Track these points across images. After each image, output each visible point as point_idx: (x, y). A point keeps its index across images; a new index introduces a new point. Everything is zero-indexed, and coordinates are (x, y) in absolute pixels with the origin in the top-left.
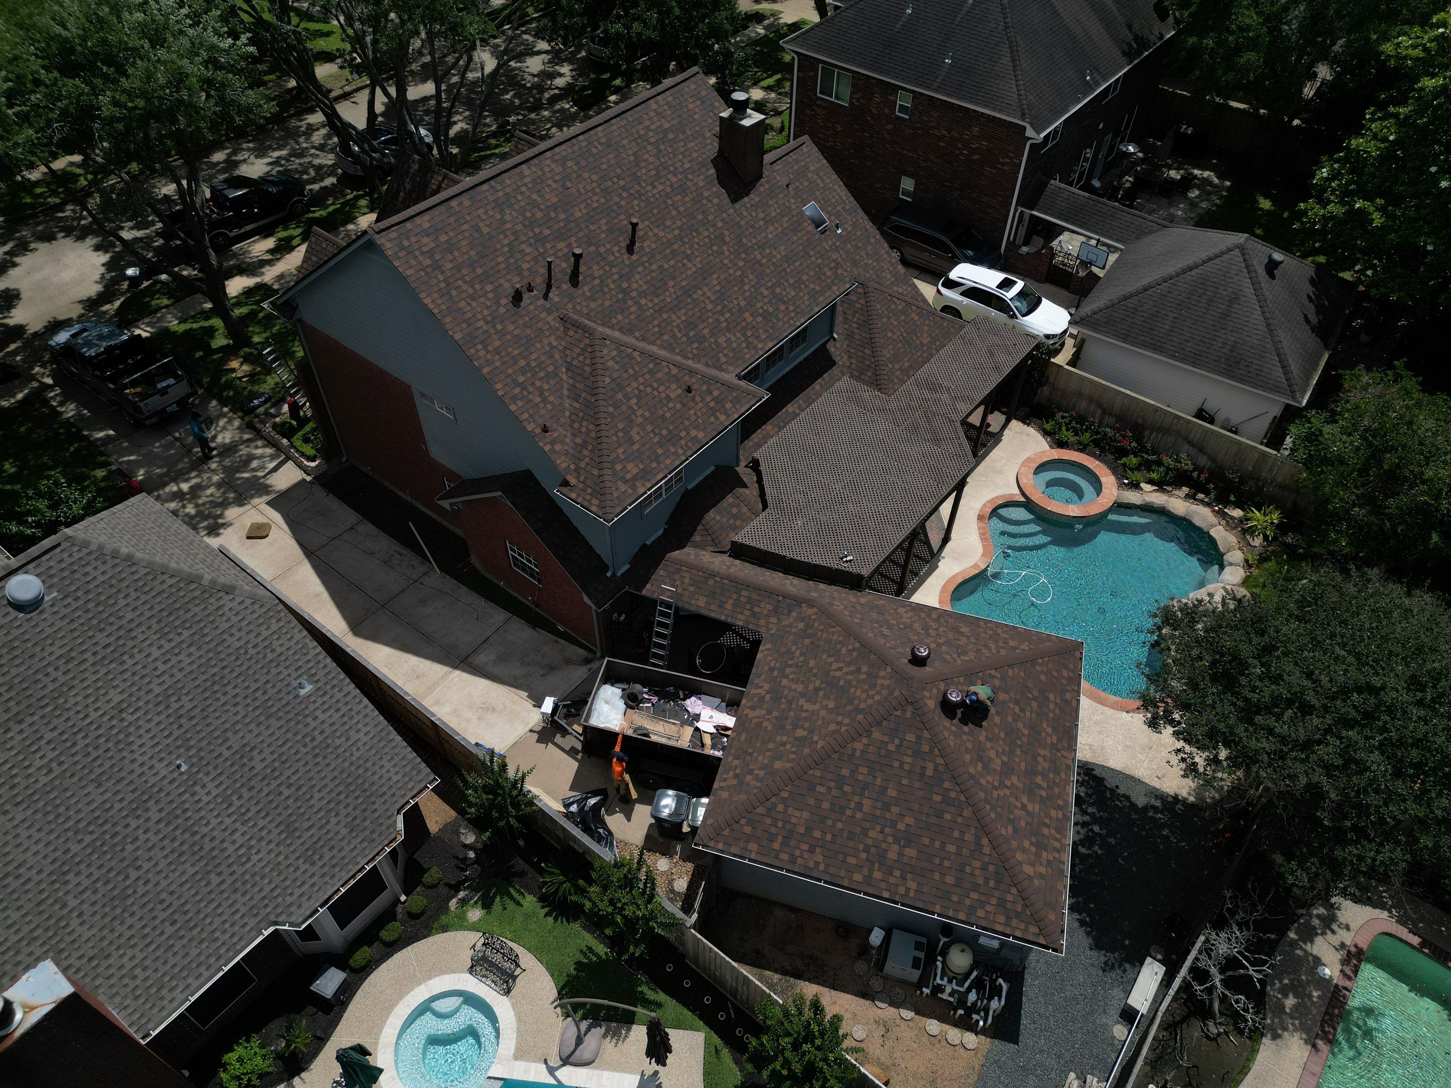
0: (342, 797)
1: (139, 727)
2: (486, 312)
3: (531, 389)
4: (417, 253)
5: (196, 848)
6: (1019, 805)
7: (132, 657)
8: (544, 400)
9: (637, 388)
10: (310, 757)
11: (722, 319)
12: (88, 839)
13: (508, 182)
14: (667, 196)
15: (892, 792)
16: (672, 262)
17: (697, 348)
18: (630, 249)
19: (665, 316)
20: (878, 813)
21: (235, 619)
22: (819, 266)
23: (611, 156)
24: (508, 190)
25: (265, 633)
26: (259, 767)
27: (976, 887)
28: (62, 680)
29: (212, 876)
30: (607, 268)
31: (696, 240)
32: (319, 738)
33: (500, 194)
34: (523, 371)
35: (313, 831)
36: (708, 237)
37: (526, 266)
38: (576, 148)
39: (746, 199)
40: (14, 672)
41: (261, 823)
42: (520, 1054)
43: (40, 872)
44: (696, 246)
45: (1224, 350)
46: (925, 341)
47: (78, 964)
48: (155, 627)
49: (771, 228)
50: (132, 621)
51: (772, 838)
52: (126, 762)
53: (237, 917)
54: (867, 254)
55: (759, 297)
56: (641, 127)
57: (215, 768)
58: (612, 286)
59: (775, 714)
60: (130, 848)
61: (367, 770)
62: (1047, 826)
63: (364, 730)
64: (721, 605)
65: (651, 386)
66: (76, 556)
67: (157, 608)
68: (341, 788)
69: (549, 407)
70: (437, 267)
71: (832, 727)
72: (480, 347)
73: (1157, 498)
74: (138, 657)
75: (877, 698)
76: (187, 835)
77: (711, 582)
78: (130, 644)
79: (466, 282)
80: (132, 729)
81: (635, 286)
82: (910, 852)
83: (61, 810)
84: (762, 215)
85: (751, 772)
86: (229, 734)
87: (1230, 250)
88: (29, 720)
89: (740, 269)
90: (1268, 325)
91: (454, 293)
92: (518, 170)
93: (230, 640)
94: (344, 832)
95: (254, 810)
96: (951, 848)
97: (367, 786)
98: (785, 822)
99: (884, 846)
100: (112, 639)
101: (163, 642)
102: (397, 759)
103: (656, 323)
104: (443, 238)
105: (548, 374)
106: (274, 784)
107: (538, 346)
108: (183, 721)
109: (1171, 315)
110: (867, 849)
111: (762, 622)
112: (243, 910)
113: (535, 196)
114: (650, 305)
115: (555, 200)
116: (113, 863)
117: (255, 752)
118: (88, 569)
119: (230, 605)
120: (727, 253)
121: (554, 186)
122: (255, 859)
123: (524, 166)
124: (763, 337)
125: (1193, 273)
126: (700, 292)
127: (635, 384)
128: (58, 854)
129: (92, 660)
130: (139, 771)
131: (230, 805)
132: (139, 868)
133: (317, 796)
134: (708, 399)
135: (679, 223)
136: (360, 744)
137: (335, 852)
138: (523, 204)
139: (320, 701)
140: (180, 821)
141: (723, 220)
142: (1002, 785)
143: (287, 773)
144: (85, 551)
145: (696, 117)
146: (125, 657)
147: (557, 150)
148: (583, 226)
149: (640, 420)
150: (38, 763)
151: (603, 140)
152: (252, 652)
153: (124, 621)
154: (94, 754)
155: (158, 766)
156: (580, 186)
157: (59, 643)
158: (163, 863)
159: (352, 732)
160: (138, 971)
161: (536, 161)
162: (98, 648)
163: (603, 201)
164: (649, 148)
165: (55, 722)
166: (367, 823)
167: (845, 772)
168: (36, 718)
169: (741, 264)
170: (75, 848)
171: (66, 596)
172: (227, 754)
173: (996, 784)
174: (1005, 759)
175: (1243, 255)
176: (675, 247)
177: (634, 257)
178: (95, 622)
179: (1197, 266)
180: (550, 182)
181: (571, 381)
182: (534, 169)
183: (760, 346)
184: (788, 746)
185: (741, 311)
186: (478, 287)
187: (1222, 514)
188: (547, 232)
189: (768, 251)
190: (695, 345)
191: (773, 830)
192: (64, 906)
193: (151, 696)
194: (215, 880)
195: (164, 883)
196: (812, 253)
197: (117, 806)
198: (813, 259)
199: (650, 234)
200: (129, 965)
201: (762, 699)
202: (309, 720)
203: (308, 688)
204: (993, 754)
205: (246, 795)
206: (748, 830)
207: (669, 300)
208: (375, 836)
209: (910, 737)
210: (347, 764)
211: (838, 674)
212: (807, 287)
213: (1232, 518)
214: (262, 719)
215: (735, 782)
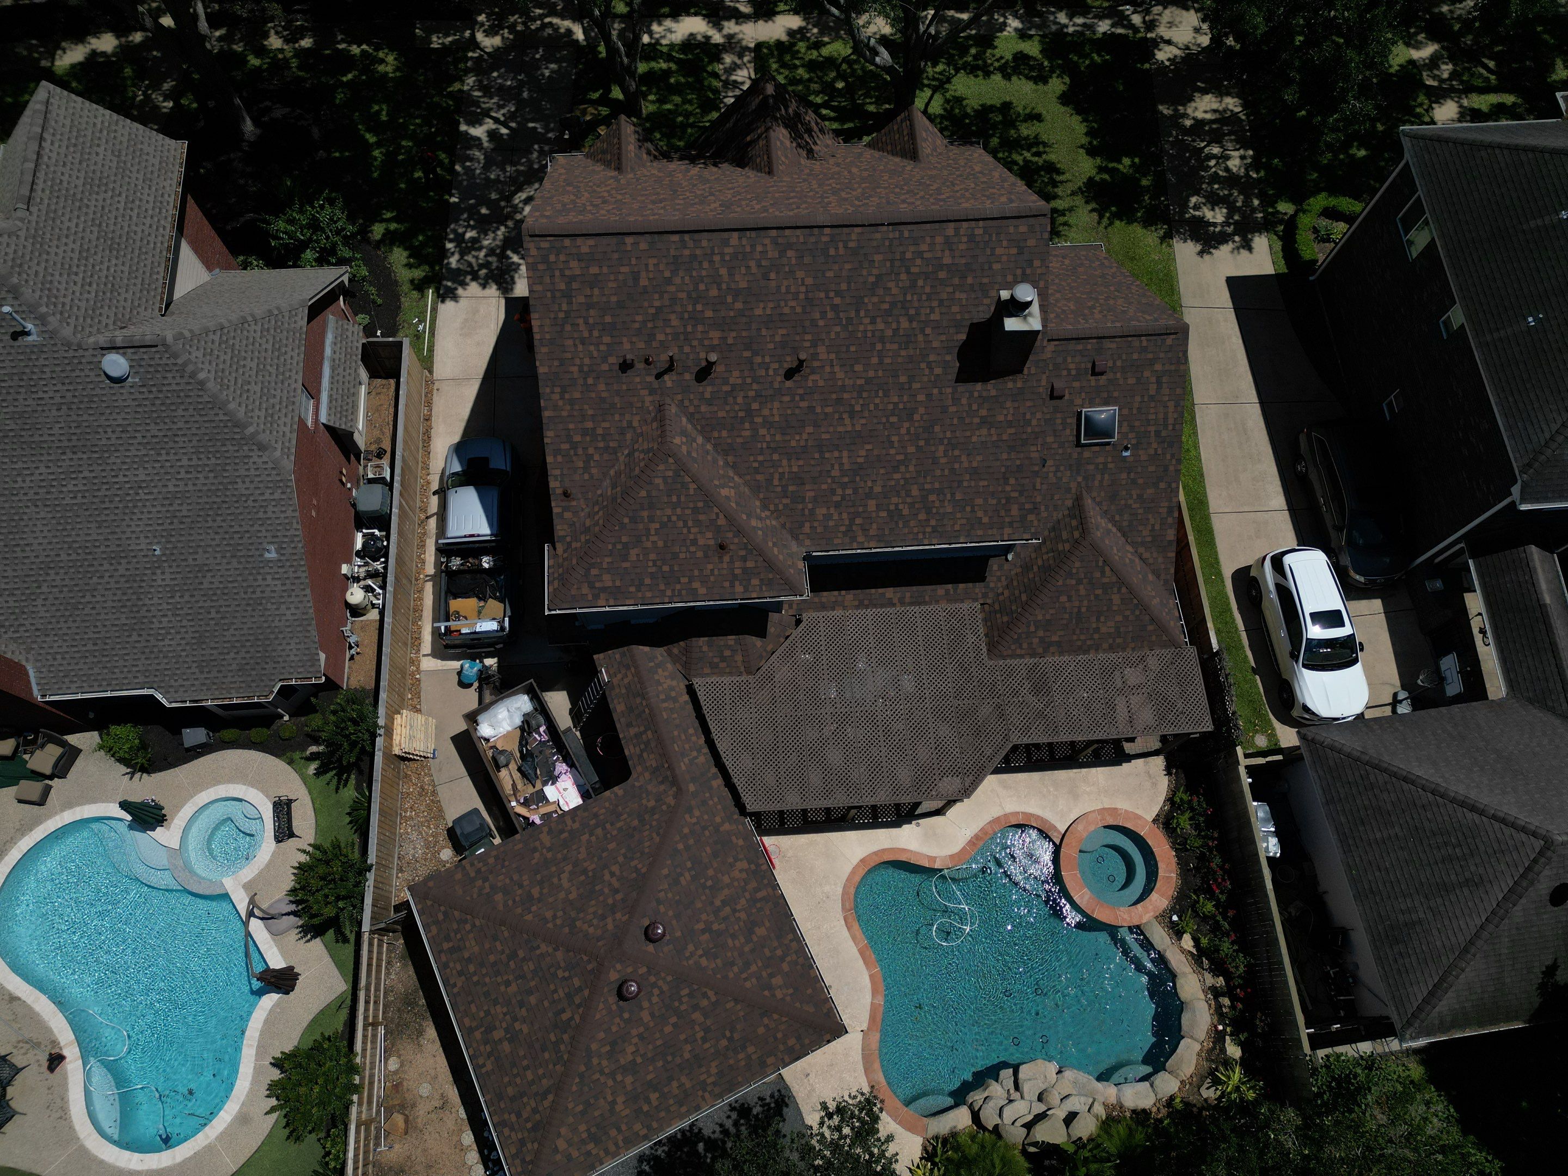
0: (248, 644)
1: (144, 506)
2: (587, 361)
3: (580, 451)
4: (557, 273)
5: (135, 609)
6: (610, 1098)
7: (168, 454)
8: (586, 468)
9: (669, 517)
10: (244, 602)
11: (839, 491)
12: (74, 557)
13: (704, 243)
14: (882, 340)
15: (533, 1000)
16: (829, 410)
17: (786, 505)
18: (789, 375)
19: (776, 457)
20: (514, 1001)
21: (253, 472)
22: (1008, 499)
23: (848, 266)
24: (698, 252)
25: (267, 496)
26: (206, 585)
27: (519, 1115)
28: (113, 442)
29: (135, 633)
30: (749, 380)
31: (877, 401)
32: (258, 594)
33: (687, 252)
34: (585, 432)
35: (215, 652)
36: (896, 404)
37: (661, 337)
38: (813, 239)
39: (979, 386)
40: (85, 417)
41: (185, 623)
42: (246, 886)
43: (37, 557)
44: (872, 407)
45: (1401, 917)
46: (1104, 630)
47: (29, 627)
48: (195, 443)
49: (984, 431)
50: (180, 429)
51: (448, 938)
52: (124, 523)
53: (134, 669)
54: (1140, 496)
55: (903, 493)
56: (912, 249)
57: (178, 566)
58: (740, 400)
59: (549, 855)
60: (95, 580)
61: (276, 638)
62: (619, 1130)
63: (293, 611)
64: (629, 725)
65: (685, 522)
66: (164, 361)
67: (203, 431)
68: (252, 638)
69: (586, 476)
70: (568, 295)
71: (549, 914)
72: (557, 390)
73: (1178, 961)
74: (171, 457)
75: (591, 930)
76: (134, 597)
77: (638, 700)
78: (171, 444)
79: (586, 323)
80: (140, 504)
81: (766, 412)
82: (506, 1047)
83: (69, 527)
84: (983, 412)
85: (486, 879)
86: (200, 550)
87: (1534, 834)
88: (80, 455)
89: (906, 454)
90: (1471, 942)
91: (568, 328)
92: (726, 235)
93: (240, 485)
94: (234, 667)
95: (186, 611)
96: (530, 1075)
97: (269, 649)
98: (462, 939)
99: (497, 1023)
100: (161, 434)
101: (194, 457)
102: (302, 646)
103: (760, 458)
104: (594, 270)
105: (607, 448)
106: (208, 604)
107: (617, 417)
108: (175, 521)
109: (1397, 829)
110: (488, 1013)
111: (639, 769)
112: (141, 668)
113: (723, 272)
114: (768, 438)
115: (743, 285)
116: (81, 582)
117: (209, 574)
118: (169, 375)
119: (255, 459)
120: (903, 431)
121: (754, 270)
122: (167, 642)
123: (735, 235)
124: (872, 533)
125: (1469, 815)
126: (836, 454)
127: (669, 512)
128: (52, 553)
129: (140, 440)
130: (128, 535)
131: (172, 597)
132: (94, 596)
133: (232, 631)
134: (737, 564)
135: (871, 374)
136: (284, 618)
137: (220, 675)
138: (704, 273)
139: (275, 569)
140: (135, 585)
141: (929, 396)
142: (612, 1075)
143: (221, 602)
144: (172, 361)
145: (996, 266)
146: (163, 452)
147: (787, 232)
148: (754, 326)
149: (649, 545)
150: (71, 487)
151: (851, 245)
152: (250, 503)
153: (175, 427)
154: (107, 505)
155: (142, 540)
156: (785, 283)
157: (123, 415)
158: (110, 604)
159: (283, 607)
160: (59, 657)
161: (753, 234)
162: (148, 434)
163: (799, 310)
164: (903, 276)
165: (95, 467)
166: (254, 673)
167: (521, 954)
168: (85, 456)
169: (911, 449)
170: (64, 557)
171: (143, 386)
172: (190, 562)
173: (607, 1071)
174: (639, 1060)
175: (1541, 853)
176: (846, 396)
177: (789, 384)
178: (155, 415)
179: (1482, 813)
180: (752, 264)
181: (623, 467)
182: (744, 242)
183: (861, 539)
184: (519, 892)
185: (869, 495)
186: (596, 333)
187: (1219, 1038)
188: (709, 314)
189: (957, 453)
190: (785, 501)
191: (452, 935)
192: (39, 587)
193: (164, 490)
194: (135, 637)
195: (103, 617)
196: (1012, 481)
197: (103, 548)
198: (1008, 488)
199: (828, 369)
200: (55, 650)
201: (562, 831)
202: (260, 577)
203: (273, 555)
204: (630, 1049)
205: (187, 598)
206: (441, 917)
207: (793, 443)
208: (253, 685)
209: (577, 982)
210: (265, 625)
211: (607, 877)
212: (973, 511)
213: (1223, 1050)
214: (228, 555)
215: (473, 874)
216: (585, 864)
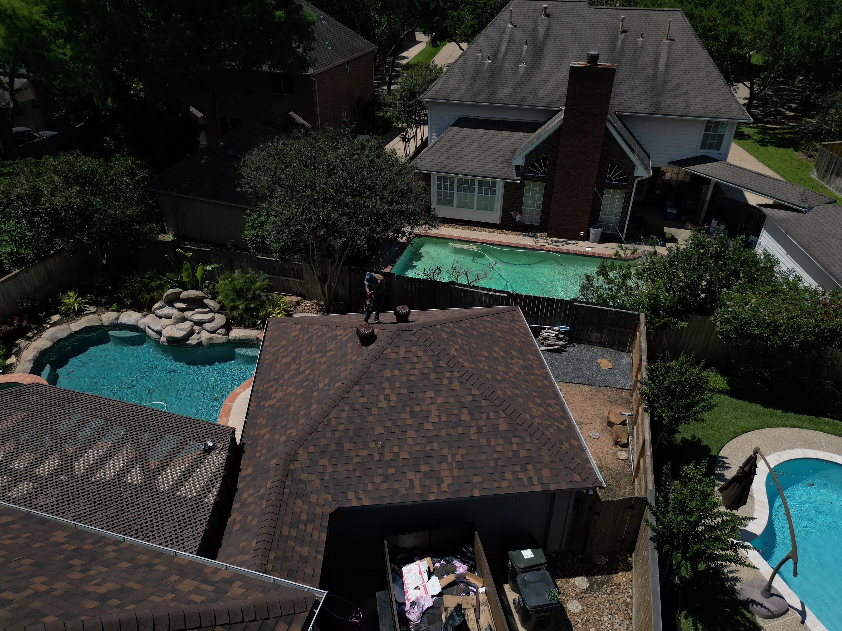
15: (485, 354)
20: (502, 364)
51: (561, 429)
73: (29, 356)
82: (514, 353)
96: (499, 334)
98: (544, 419)
99: (519, 365)
111: (319, 511)
167: (489, 376)
187: (55, 324)
191: (555, 427)
209: (445, 335)
213: (61, 320)
216: (410, 422)
